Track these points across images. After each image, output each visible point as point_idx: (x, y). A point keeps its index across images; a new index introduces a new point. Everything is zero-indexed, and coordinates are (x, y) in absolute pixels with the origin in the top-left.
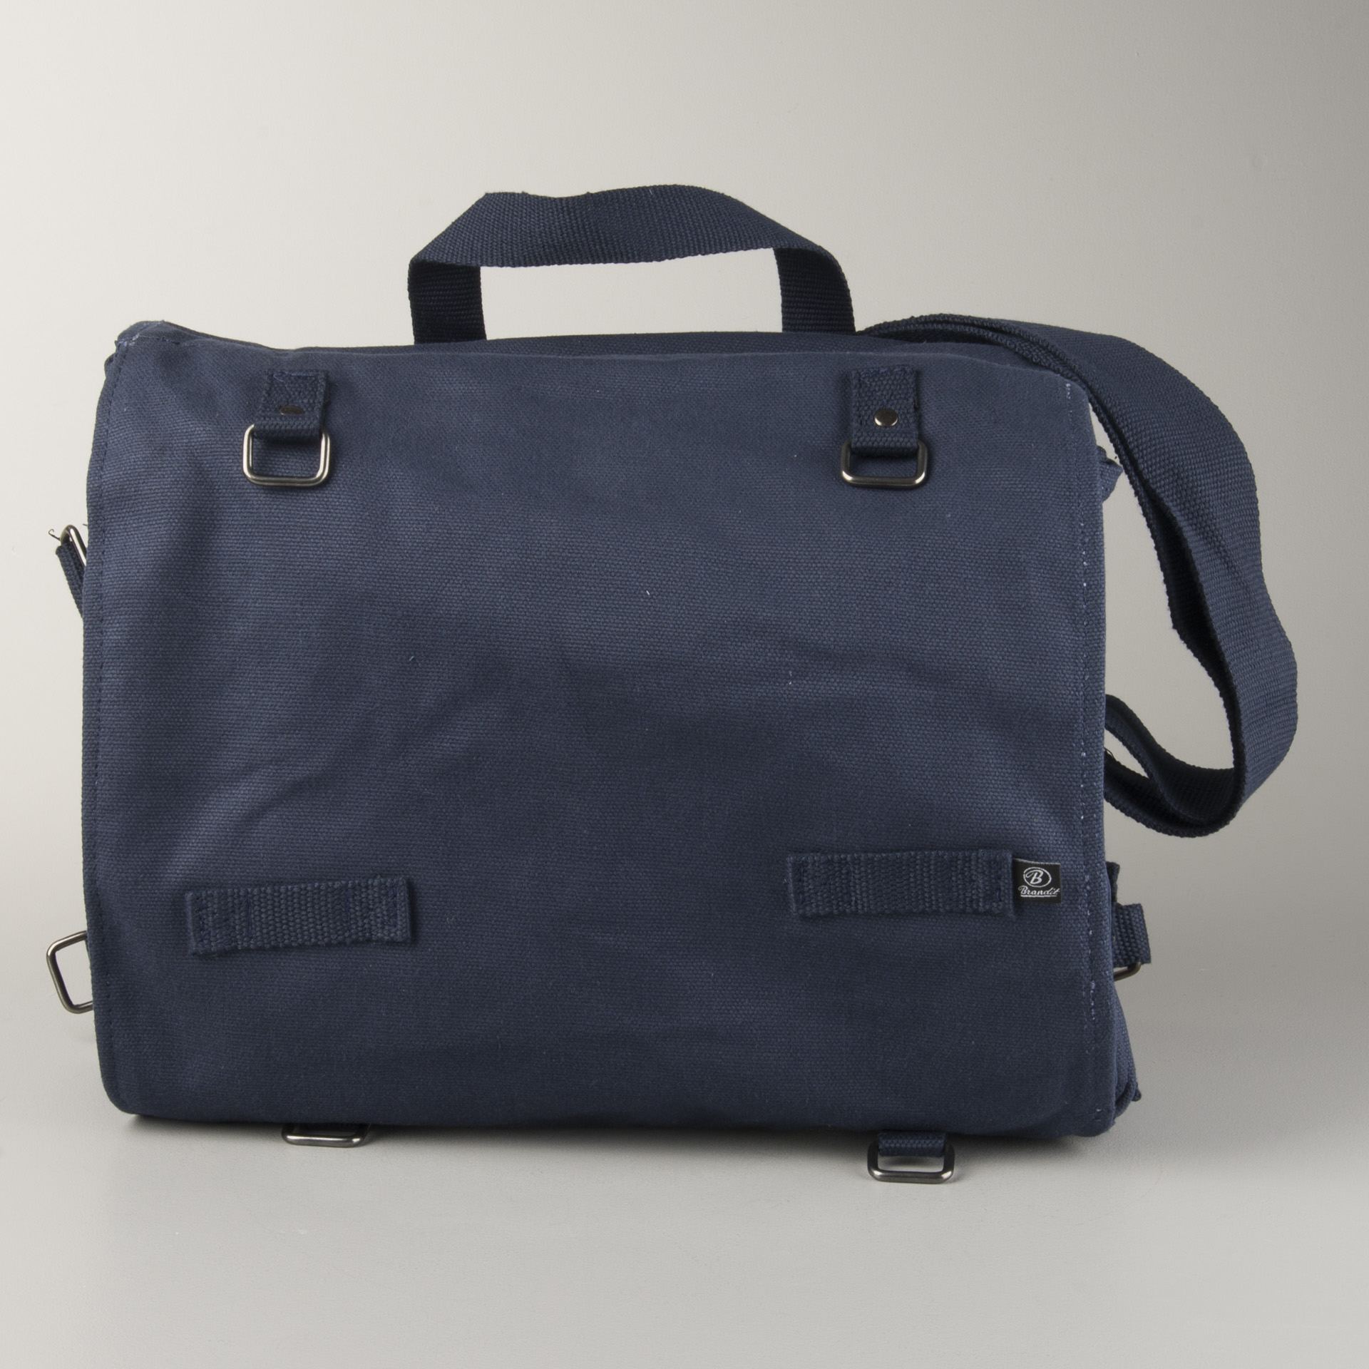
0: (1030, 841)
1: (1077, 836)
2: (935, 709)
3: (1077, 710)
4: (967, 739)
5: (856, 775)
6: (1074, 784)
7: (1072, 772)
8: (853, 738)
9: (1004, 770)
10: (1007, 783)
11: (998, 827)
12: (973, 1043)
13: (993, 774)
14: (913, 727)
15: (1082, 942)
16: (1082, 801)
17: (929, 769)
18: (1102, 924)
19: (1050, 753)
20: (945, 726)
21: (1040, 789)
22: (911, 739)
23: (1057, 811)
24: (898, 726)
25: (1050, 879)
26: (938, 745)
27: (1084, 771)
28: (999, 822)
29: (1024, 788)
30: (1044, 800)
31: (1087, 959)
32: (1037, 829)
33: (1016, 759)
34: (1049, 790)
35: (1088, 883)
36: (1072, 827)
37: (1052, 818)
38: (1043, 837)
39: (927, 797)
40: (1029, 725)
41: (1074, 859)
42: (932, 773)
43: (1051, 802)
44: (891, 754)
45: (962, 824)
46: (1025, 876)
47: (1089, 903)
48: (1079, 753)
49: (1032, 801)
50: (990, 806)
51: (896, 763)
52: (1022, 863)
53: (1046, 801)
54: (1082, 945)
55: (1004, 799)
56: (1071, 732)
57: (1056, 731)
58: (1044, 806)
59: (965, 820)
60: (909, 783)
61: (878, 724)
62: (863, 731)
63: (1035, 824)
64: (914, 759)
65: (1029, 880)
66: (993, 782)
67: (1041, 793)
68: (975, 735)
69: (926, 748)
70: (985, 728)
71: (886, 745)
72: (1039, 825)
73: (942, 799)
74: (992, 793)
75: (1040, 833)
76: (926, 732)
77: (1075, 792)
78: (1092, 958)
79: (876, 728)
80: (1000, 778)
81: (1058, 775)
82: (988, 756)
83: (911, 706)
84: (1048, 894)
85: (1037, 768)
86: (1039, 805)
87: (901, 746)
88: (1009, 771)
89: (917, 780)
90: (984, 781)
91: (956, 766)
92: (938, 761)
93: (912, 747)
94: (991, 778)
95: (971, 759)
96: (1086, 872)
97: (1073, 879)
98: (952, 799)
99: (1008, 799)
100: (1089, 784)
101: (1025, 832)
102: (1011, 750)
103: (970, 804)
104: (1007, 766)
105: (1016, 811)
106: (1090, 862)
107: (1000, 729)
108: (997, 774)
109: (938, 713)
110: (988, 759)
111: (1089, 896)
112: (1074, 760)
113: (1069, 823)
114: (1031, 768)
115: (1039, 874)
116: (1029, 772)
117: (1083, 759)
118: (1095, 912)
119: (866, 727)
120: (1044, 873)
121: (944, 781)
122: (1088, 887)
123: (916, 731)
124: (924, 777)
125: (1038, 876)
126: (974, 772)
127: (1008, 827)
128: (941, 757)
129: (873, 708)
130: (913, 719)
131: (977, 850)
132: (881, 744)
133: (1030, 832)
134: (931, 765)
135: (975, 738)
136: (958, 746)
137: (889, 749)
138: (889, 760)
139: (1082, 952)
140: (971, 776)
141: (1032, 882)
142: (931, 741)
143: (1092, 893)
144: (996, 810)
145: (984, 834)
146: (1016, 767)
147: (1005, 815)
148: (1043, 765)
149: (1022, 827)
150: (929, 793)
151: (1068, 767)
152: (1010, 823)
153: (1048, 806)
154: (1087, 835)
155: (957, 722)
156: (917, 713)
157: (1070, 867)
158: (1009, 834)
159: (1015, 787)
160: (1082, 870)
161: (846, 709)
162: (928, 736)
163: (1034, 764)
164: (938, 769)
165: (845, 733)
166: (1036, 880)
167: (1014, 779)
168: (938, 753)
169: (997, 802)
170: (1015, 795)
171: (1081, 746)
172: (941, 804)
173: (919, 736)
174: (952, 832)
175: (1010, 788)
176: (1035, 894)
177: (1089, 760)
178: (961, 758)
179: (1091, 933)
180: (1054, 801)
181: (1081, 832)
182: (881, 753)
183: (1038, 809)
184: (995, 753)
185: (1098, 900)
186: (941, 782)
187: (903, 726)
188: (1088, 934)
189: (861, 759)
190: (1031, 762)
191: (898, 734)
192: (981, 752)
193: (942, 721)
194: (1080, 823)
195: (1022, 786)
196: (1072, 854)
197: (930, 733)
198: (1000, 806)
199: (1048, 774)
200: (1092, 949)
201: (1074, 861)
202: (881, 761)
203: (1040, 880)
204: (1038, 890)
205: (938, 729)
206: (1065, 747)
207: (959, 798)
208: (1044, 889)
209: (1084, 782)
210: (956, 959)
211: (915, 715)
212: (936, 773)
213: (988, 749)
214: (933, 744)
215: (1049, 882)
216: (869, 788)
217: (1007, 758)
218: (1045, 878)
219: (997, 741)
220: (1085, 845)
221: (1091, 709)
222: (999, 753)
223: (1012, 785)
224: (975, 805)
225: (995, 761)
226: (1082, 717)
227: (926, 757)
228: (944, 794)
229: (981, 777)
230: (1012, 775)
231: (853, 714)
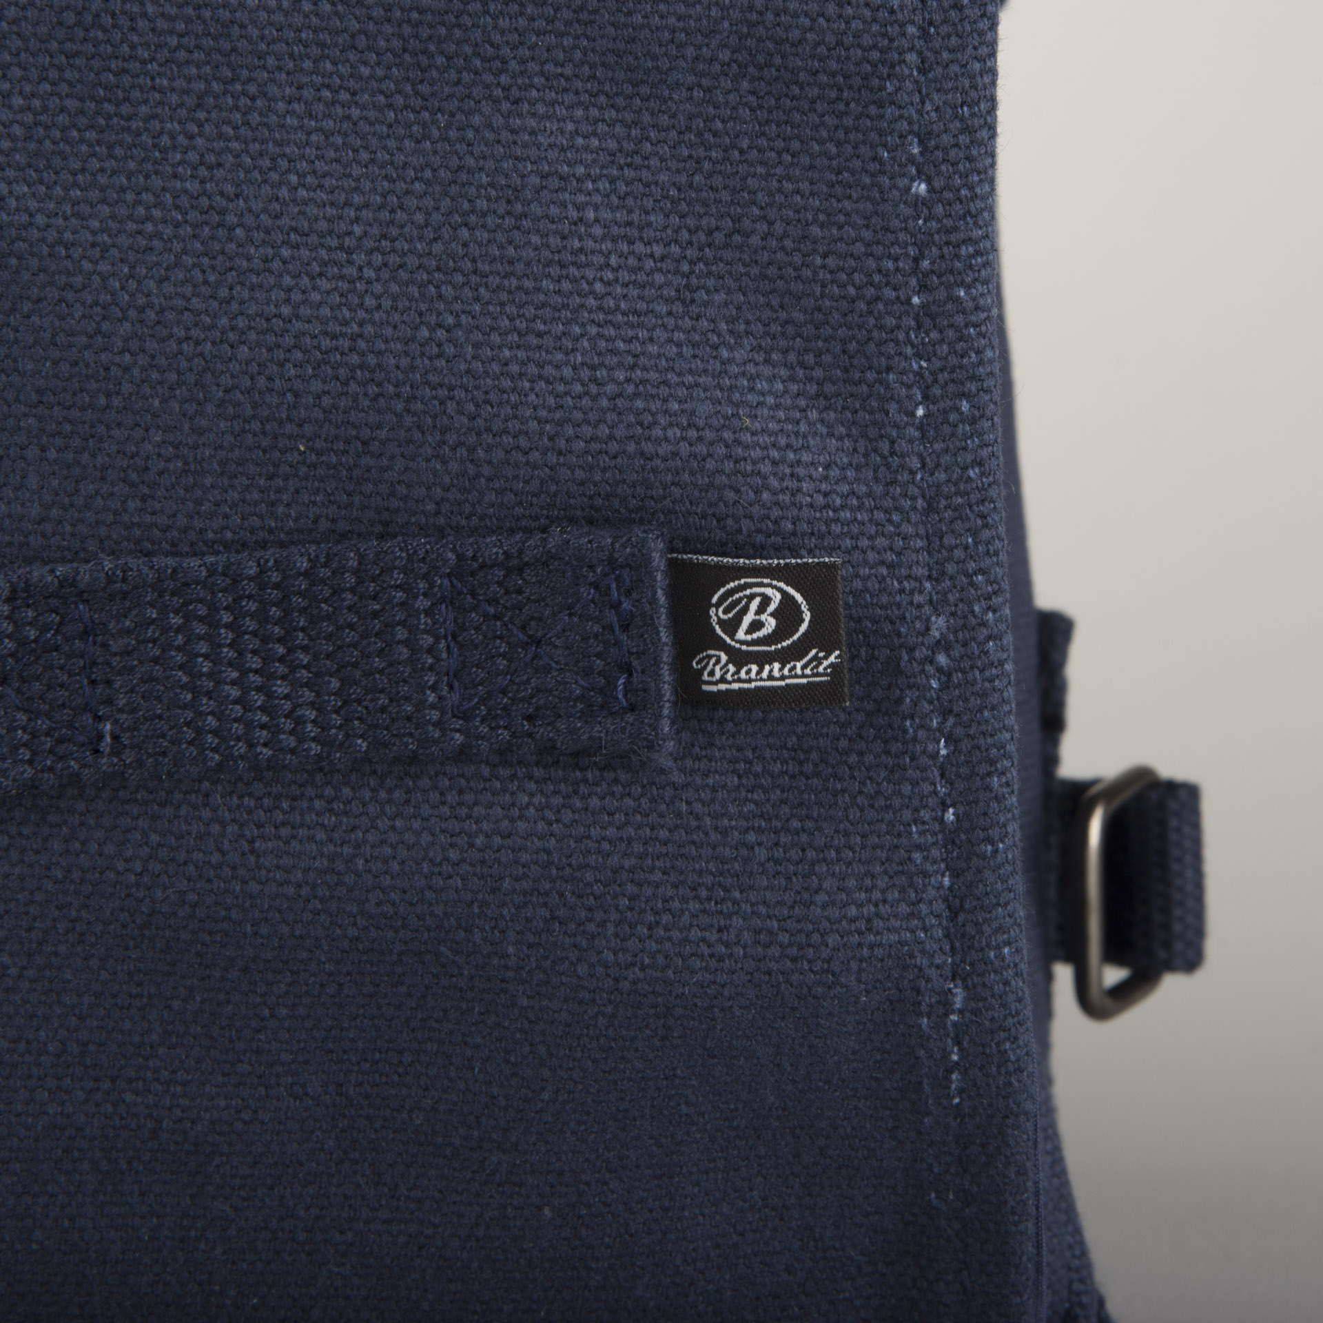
0: (730, 495)
1: (904, 477)
2: (388, 29)
3: (893, 30)
4: (505, 136)
5: (104, 267)
6: (889, 293)
7: (878, 250)
8: (91, 135)
9: (639, 248)
10: (650, 292)
11: (614, 447)
12: (547, 1211)
13: (598, 260)
14: (308, 93)
15: (919, 847)
16: (919, 356)
17: (369, 244)
18: (988, 788)
19: (805, 186)
20: (424, 89)
21: (767, 313)
22: (301, 136)
23: (829, 389)
24: (252, 89)
25: (807, 616)
26: (400, 158)
27: (921, 247)
28: (620, 432)
29: (711, 312)
30: (785, 352)
31: (939, 906)
32: (756, 453)
33: (683, 207)
34: (800, 317)
35: (943, 645)
36: (885, 447)
37: (813, 415)
38: (774, 483)
39: (362, 344)
40: (727, 83)
41: (890, 557)
42: (378, 259)
43: (810, 359)
44: (230, 189)
45: (488, 438)
46: (717, 615)
47: (946, 713)
48: (902, 182)
49: (739, 355)
50: (585, 374)
51: (249, 220)
52: (705, 565)
53: (792, 357)
54: (917, 856)
55: (636, 347)
56: (873, 110)
57: (820, 107)
58: (783, 372)
59: (497, 425)
60: (297, 296)
61: (180, 83)
62: (125, 109)
63: (746, 437)
64: (312, 210)
65: (731, 627)
66: (598, 287)
67: (775, 328)
68: (531, 123)
69: (357, 171)
70: (569, 98)
71: (212, 159)
72: (764, 439)
73: (415, 348)
74: (593, 330)
75: (766, 468)
76: (355, 112)
77: (890, 321)
78: (955, 906)
79: (174, 98)
80: (625, 276)
81: (831, 262)
82: (581, 198)
83: (298, 20)
84: (799, 673)
85: (755, 240)
86: (767, 371)
87: (266, 163)
88: (658, 250)
89: (324, 284)
90: (566, 286)
91: (464, 233)
92: (400, 216)
93: (303, 166)
94: (590, 274)
95: (518, 207)
96: (936, 607)
97: (887, 628)
98: (450, 350)
99: (653, 349)
100: (941, 294)
101: (710, 464)
102: (663, 177)
103: (514, 368)
104: (649, 234)
105: (681, 392)
106: (951, 568)
107: (620, 101)
108: (613, 261)
109: (396, 44)
110: (579, 208)
111: (945, 687)
112: (888, 208)
113: (872, 432)
114: (737, 239)
115: (766, 600)
116: (728, 254)
117: (917, 202)
118: (965, 745)
119: (136, 94)
120: (785, 595)
121: (422, 286)
122: (942, 659)
123: (320, 108)
124: (351, 271)
125: (761, 609)
126: (528, 253)
127: (649, 448)
128: (411, 202)
129: (161, 24)
130: (307, 64)
131: (544, 530)
132: (192, 156)
133: (729, 466)
134: (375, 230)
135: (533, 133)
136: (470, 161)
137: (220, 173)
138: (222, 212)
139: (919, 881)
140: (519, 267)
141: (741, 635)
142: (374, 142)
143: (957, 677)
144: (610, 388)
145: (565, 473)
146: (685, 235)
147: (640, 404)
148: (779, 228)
149: (701, 449)
150: (369, 329)
151: (867, 235)
152: (657, 432)
153: (800, 373)
154: (941, 476)
155: (467, 77)
156: (323, 45)
157: (873, 584)
158: (654, 471)
159: (678, 308)
160: (918, 598)
161: (61, 33)
162: (364, 127)
163: (746, 223)
164: (401, 245)
165: (62, 119)
166: (756, 626)
167: (678, 281)
168: (401, 186)
169: (612, 360)
170: (681, 336)
171: (911, 160)
172: (413, 368)
173: (329, 124)
174: (454, 466)
175: (662, 308)
176: (755, 677)
177: (939, 209)
178: (482, 204)
179: (950, 815)
180: (818, 355)
181: (915, 463)
182: (193, 186)
183: (761, 385)
184: (604, 185)
185: (975, 702)
186: (414, 290)
187: (273, 90)
188: (941, 821)
189: (123, 211)
190: (737, 219)
191: (255, 118)
192: (554, 182)
193: (415, 74)
194: (913, 432)
195: (705, 304)
196: (881, 542)
197: (372, 114)
198: (621, 375)
199: (798, 259)
200: (956, 874)
201: (891, 566)
202: (193, 216)
203: (771, 624)
204: (762, 660)
205: (399, 100)
206: (856, 164)
207: (476, 346)
208: (784, 657)
209: (923, 288)
210: (478, 937)
211: (315, 51)
212: (394, 259)
213: (581, 170)
214: (382, 156)
215: (804, 627)
216: (151, 315)
217: (649, 204)
218: (788, 614)
219: (612, 145)
220: (931, 508)
221: (945, 29)
222: (622, 188)
223: (668, 301)
224: (532, 370)
225: (606, 215)
226: (911, 58)
227: (357, 199)
228: (424, 332)
229: (555, 271)
230: (668, 265)
231: (90, 48)
